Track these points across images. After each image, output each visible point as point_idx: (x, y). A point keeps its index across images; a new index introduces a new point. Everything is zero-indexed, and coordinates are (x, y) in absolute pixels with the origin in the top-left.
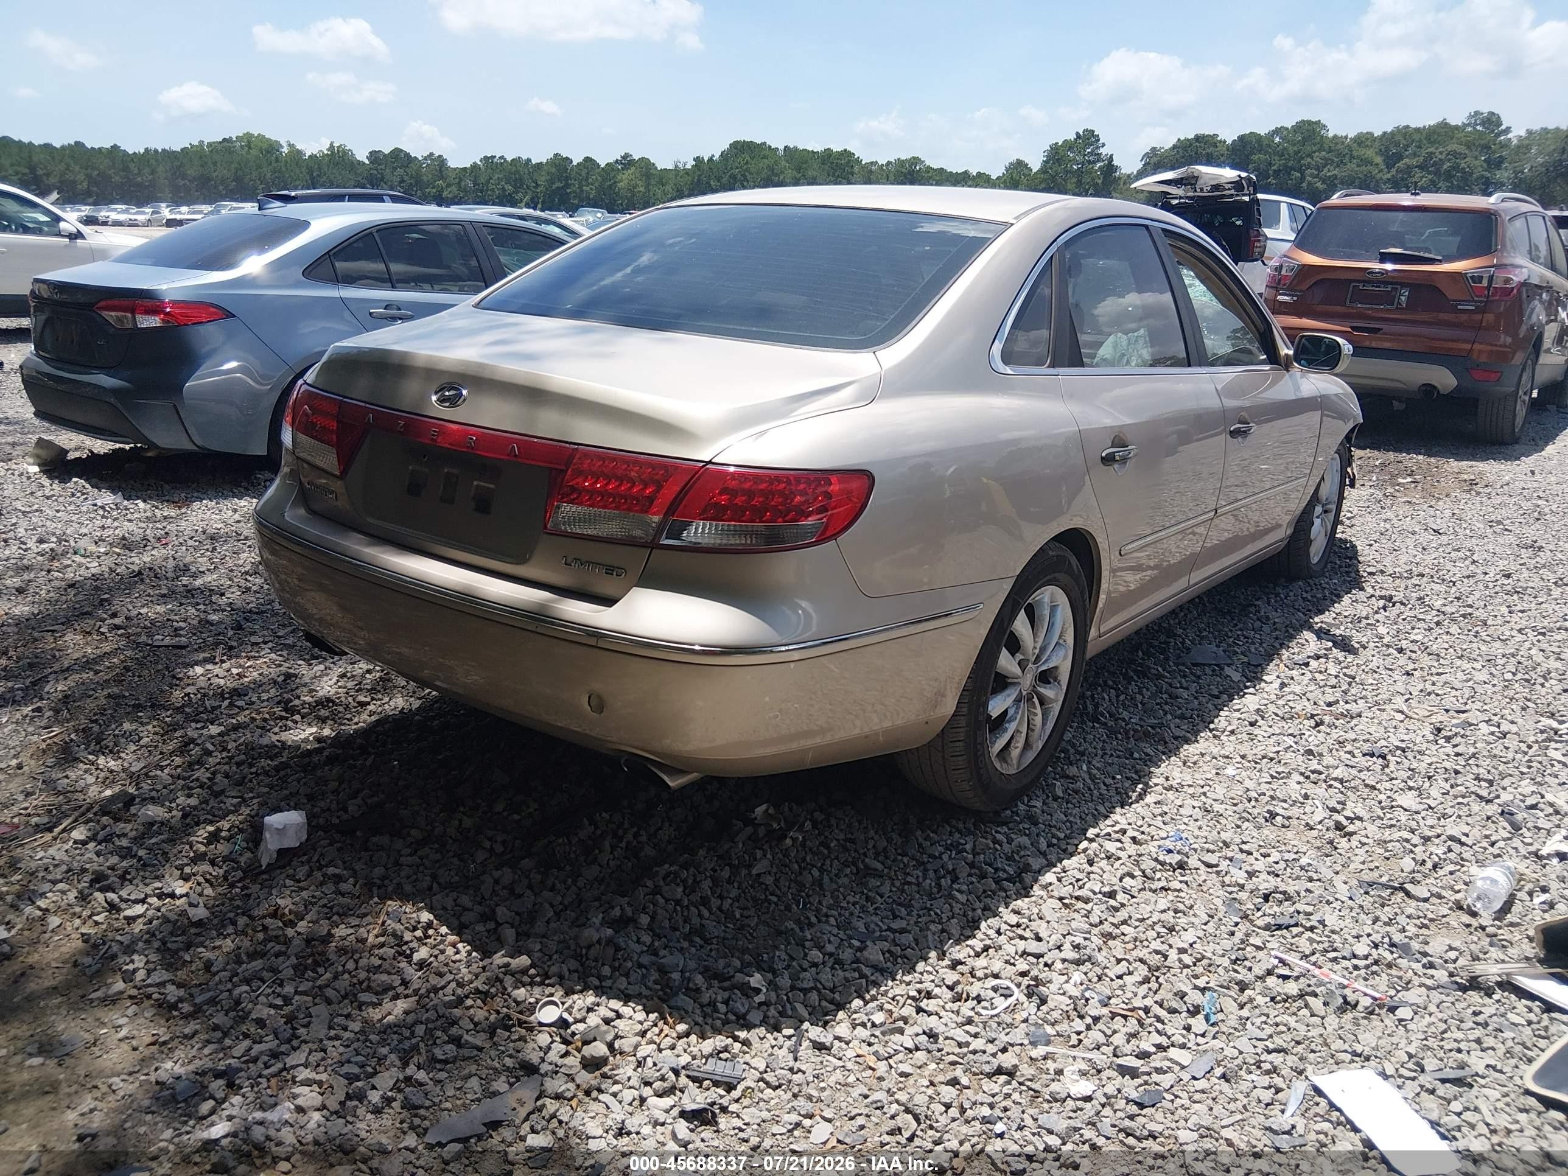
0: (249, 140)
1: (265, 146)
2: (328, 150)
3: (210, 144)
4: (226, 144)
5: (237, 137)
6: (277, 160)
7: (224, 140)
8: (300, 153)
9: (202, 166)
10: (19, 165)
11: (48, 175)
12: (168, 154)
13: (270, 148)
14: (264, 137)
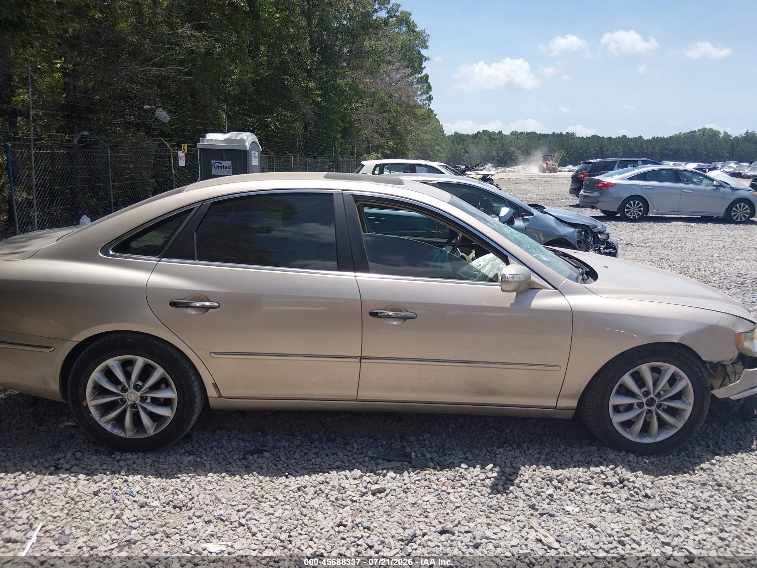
0: (704, 131)
1: (711, 134)
2: (745, 134)
3: (684, 134)
4: (692, 133)
5: (698, 130)
6: (716, 140)
7: (692, 132)
8: (729, 136)
9: (677, 144)
10: (597, 146)
11: (607, 150)
12: (662, 139)
13: (714, 134)
14: (712, 129)
